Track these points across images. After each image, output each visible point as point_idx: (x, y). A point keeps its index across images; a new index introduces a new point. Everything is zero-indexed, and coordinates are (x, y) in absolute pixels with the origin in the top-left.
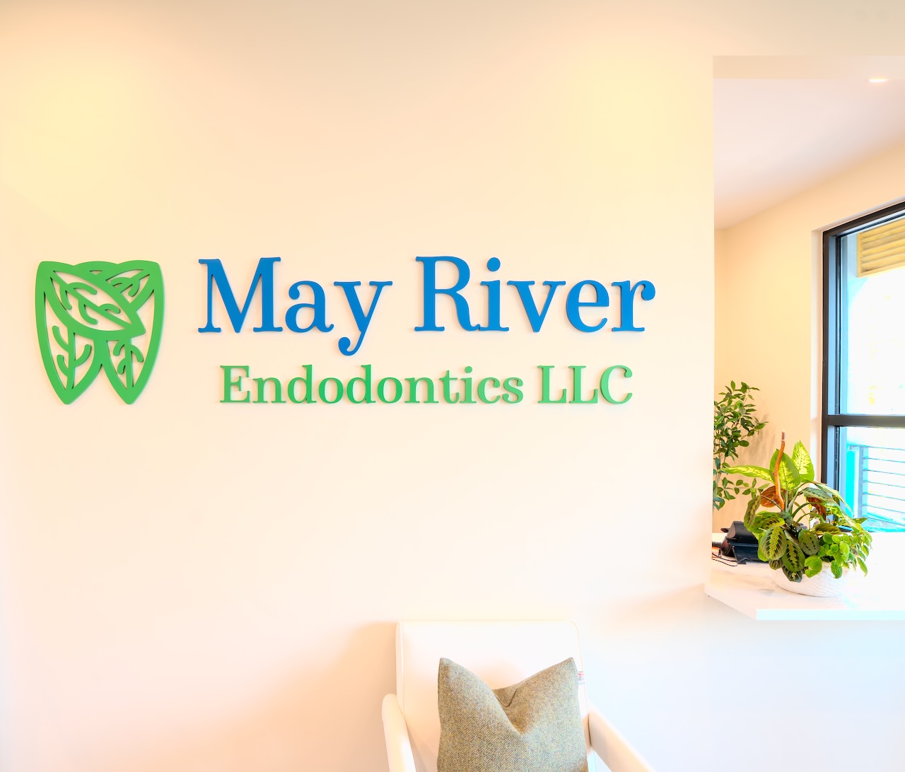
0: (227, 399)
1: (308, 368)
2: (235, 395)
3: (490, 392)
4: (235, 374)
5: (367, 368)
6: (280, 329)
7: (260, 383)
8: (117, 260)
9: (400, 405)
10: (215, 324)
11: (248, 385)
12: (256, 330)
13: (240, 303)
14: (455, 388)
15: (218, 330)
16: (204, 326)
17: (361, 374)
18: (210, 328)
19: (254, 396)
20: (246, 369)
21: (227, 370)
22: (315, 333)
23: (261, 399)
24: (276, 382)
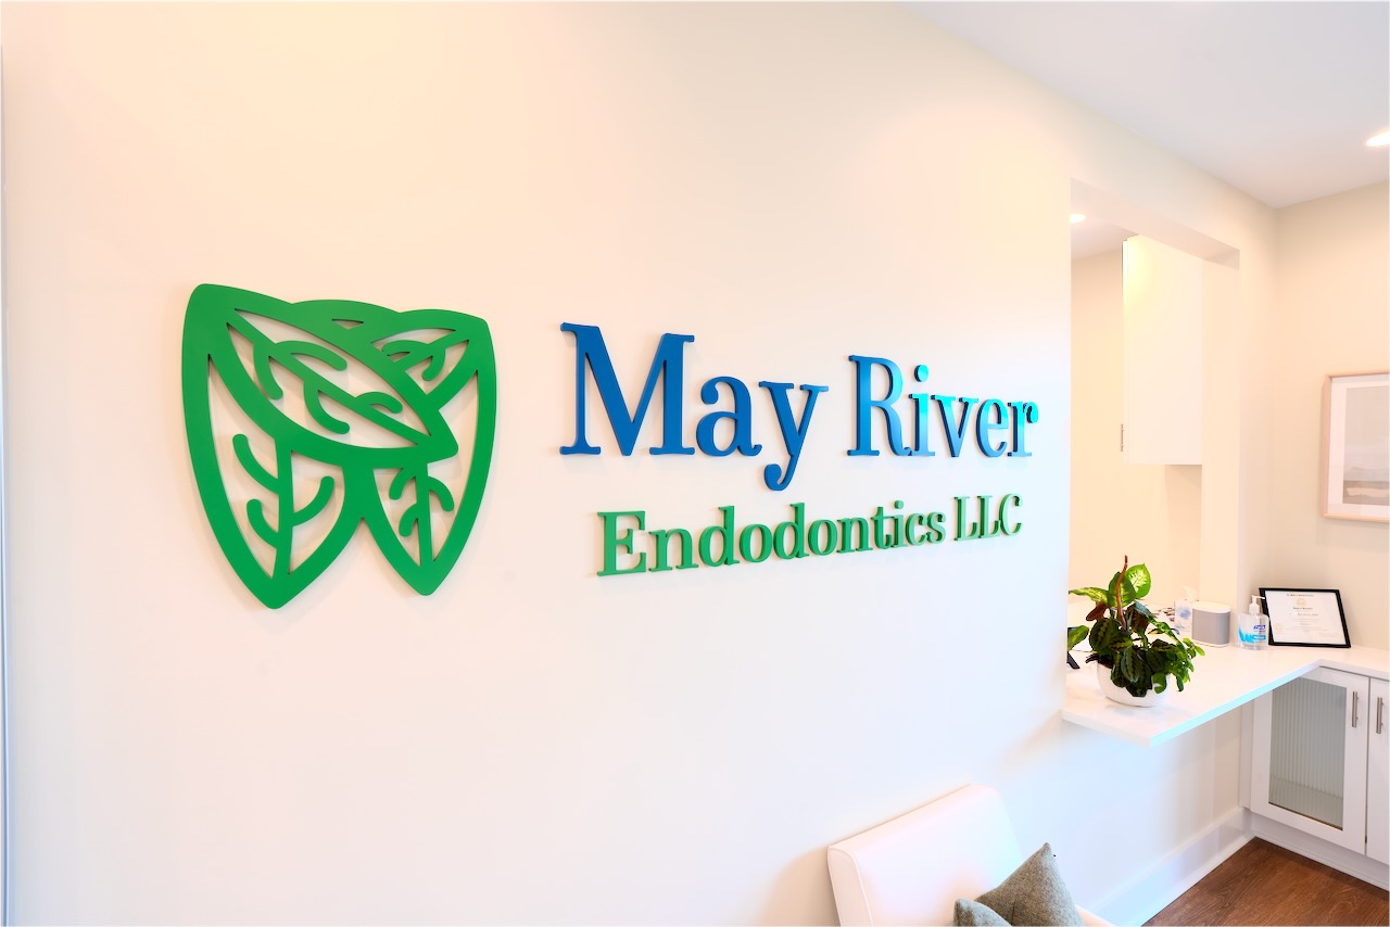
0: (609, 568)
1: (727, 513)
2: (623, 561)
3: (918, 531)
4: (622, 525)
5: (798, 509)
6: (691, 451)
7: (659, 538)
8: (400, 304)
9: (833, 556)
10: (591, 441)
11: (641, 543)
12: (654, 451)
13: (632, 406)
14: (887, 528)
15: (597, 451)
16: (570, 442)
17: (788, 516)
18: (581, 447)
19: (650, 561)
20: (639, 518)
21: (608, 519)
22: (736, 457)
23: (661, 565)
24: (683, 535)
